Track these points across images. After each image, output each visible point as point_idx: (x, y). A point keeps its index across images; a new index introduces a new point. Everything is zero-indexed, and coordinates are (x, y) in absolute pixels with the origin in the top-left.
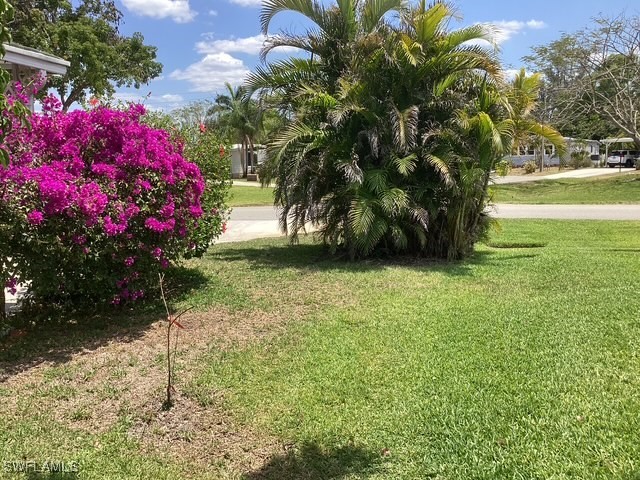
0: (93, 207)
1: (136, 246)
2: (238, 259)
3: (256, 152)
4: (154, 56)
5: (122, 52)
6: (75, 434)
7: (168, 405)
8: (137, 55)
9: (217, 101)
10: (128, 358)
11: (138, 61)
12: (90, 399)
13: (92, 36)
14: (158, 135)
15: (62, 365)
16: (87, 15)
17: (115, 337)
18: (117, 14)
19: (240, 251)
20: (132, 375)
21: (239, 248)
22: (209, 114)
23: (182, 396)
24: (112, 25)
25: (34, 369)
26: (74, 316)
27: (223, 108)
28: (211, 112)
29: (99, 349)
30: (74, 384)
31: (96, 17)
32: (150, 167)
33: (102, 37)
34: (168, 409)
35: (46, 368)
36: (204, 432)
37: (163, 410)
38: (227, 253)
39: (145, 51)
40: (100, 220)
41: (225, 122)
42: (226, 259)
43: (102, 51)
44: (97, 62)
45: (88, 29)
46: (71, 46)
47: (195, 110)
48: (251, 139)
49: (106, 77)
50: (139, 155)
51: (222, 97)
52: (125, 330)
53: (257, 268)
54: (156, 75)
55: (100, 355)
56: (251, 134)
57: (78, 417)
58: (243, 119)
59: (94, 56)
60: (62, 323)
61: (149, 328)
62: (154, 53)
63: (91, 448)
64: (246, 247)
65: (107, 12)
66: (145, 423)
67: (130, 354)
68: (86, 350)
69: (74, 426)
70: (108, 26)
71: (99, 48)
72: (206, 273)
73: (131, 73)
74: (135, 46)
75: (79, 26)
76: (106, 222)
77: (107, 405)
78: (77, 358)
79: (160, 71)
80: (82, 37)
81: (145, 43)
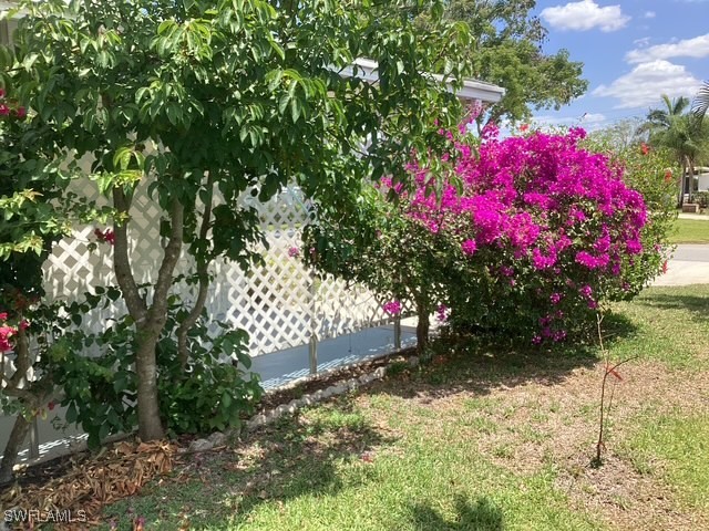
0: (524, 238)
1: (563, 282)
2: (675, 307)
3: (696, 177)
4: (579, 72)
5: (544, 72)
6: (500, 470)
7: (597, 463)
8: (560, 74)
9: (650, 117)
10: (549, 403)
11: (562, 79)
12: (511, 438)
13: (515, 59)
14: (595, 160)
15: (482, 398)
16: (511, 38)
17: (534, 378)
18: (542, 32)
19: (677, 298)
20: (554, 422)
21: (674, 294)
22: (637, 134)
23: (613, 456)
24: (536, 44)
25: (455, 397)
26: (491, 350)
27: (655, 125)
28: (640, 131)
29: (517, 387)
30: (494, 419)
31: (519, 39)
32: (585, 196)
33: (524, 59)
34: (597, 467)
35: (466, 397)
36: (642, 504)
37: (592, 467)
38: (660, 299)
39: (569, 68)
40: (529, 253)
41: (658, 141)
42: (659, 306)
43: (523, 74)
44: (517, 86)
45: (511, 52)
46: (492, 72)
47: (621, 130)
48: (691, 160)
49: (524, 101)
50: (575, 182)
51: (656, 112)
52: (544, 372)
53: (702, 320)
54: (580, 93)
55: (519, 394)
56: (692, 154)
57: (501, 454)
58: (682, 137)
59: (515, 80)
60: (480, 355)
61: (570, 374)
62: (579, 69)
63: (516, 489)
64: (684, 294)
65: (531, 32)
66: (572, 477)
67: (552, 399)
68: (504, 387)
69: (498, 463)
70: (531, 46)
71: (521, 70)
72: (634, 321)
73: (552, 94)
74: (560, 64)
75: (502, 50)
76: (535, 254)
77: (530, 448)
78: (495, 394)
79: (585, 88)
80: (504, 62)
81: (570, 60)
